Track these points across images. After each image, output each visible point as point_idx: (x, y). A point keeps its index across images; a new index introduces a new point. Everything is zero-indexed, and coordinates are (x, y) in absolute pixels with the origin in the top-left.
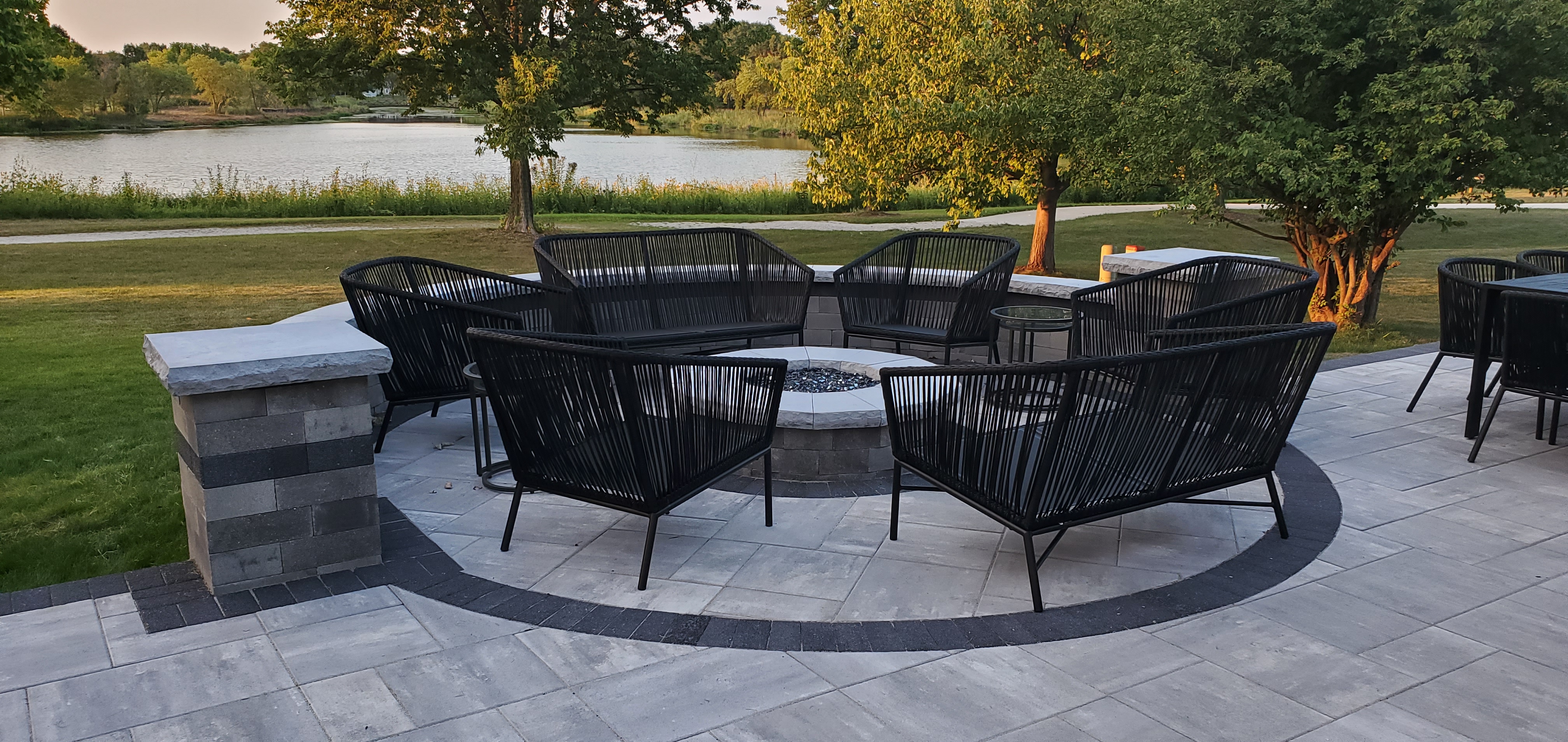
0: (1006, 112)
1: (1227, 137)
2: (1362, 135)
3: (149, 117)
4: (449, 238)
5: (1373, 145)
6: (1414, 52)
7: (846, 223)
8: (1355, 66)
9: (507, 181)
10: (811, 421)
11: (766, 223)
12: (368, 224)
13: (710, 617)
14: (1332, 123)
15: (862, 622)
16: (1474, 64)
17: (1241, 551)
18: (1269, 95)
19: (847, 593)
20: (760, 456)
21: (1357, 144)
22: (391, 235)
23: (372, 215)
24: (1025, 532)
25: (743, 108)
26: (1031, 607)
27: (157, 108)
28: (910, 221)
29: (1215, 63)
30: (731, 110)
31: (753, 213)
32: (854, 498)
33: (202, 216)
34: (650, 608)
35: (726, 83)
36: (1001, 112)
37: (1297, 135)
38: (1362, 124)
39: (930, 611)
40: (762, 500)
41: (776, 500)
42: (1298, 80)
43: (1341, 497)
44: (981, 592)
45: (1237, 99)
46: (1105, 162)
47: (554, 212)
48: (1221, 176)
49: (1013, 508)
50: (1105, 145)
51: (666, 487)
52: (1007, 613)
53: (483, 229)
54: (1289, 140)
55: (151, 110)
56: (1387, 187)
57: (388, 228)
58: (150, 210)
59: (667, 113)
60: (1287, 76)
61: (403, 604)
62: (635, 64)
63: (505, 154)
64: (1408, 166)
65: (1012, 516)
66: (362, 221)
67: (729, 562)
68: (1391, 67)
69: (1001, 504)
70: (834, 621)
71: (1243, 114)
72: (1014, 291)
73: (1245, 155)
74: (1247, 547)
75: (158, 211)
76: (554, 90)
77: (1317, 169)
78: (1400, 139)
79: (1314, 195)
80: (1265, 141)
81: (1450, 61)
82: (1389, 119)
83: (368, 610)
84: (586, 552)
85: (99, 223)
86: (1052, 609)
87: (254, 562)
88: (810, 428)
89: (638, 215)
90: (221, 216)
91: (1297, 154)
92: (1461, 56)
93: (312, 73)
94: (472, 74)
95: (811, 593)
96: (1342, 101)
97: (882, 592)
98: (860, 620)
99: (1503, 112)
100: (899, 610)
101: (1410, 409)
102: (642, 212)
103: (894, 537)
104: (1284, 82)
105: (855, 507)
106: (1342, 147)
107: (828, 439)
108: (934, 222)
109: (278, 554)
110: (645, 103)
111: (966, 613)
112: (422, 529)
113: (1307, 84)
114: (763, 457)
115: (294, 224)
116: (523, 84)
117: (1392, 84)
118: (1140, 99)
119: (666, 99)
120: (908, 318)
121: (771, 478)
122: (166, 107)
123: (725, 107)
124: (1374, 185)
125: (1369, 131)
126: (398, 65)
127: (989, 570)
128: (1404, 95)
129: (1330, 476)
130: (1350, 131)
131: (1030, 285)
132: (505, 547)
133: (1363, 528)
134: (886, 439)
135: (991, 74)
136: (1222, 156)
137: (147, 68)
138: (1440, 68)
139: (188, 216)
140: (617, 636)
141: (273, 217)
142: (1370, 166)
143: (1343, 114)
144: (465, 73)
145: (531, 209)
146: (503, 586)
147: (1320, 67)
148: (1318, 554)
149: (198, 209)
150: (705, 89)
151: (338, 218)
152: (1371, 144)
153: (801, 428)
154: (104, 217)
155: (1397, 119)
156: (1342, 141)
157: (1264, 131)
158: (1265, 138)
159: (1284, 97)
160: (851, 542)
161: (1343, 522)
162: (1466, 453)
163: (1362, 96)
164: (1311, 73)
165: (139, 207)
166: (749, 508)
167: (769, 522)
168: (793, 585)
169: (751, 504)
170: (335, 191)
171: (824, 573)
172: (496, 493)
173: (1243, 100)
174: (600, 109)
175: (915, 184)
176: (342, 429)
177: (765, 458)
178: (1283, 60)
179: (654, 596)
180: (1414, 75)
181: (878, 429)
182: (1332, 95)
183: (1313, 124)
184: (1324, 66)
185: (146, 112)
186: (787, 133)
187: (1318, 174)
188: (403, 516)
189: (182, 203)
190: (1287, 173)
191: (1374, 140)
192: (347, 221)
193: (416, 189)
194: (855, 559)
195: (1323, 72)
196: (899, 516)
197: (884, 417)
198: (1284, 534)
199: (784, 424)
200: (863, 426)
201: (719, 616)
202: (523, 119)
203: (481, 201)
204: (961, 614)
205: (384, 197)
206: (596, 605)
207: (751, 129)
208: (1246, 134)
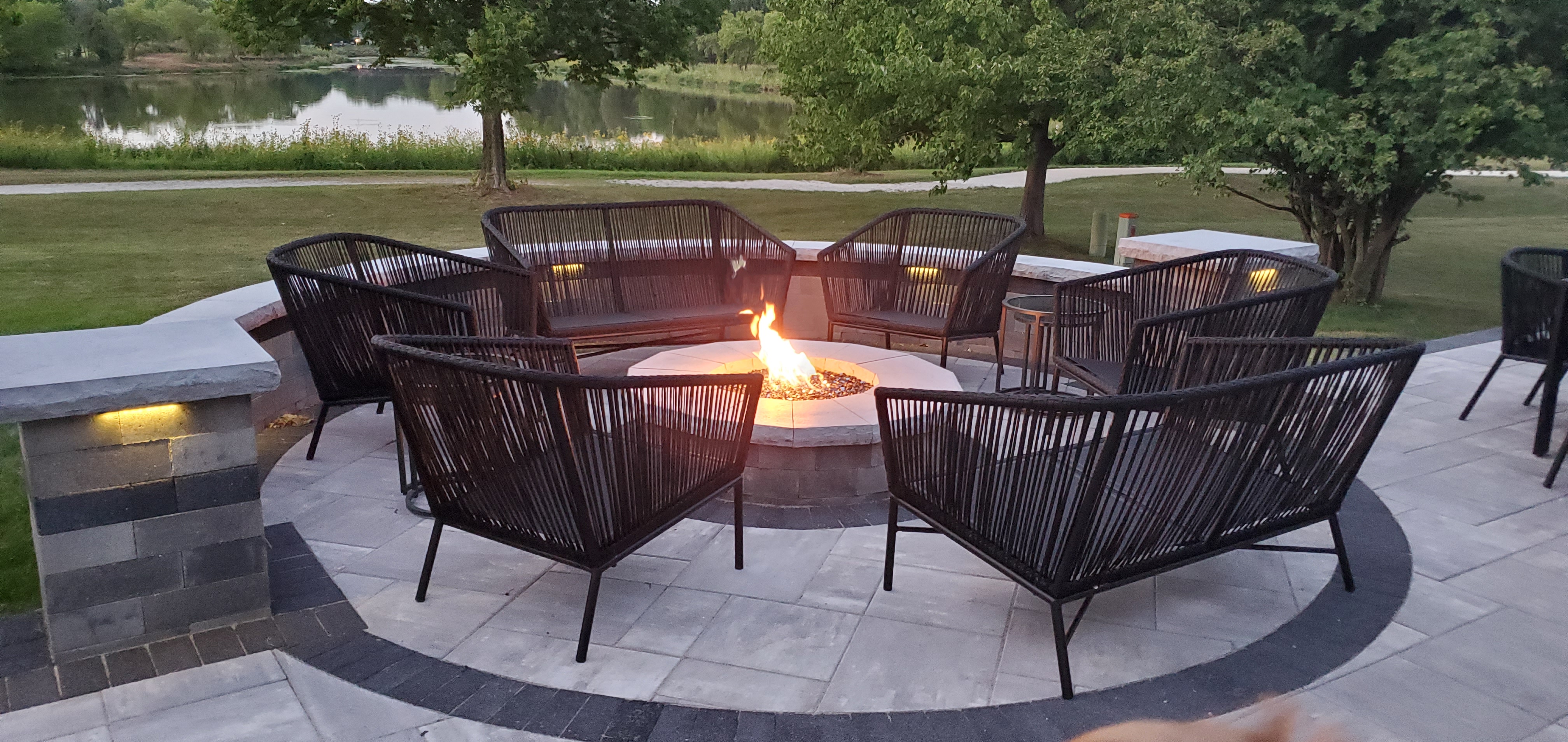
0: (998, 72)
1: (1234, 103)
2: (1378, 103)
3: (125, 64)
4: (419, 194)
5: (1389, 114)
6: (1437, 14)
7: (828, 183)
8: (1374, 29)
9: (480, 136)
10: (790, 438)
11: (746, 182)
12: (337, 178)
13: (663, 705)
14: (1347, 90)
15: (852, 714)
16: (1502, 29)
17: (1301, 610)
18: (1278, 58)
19: (832, 669)
20: (730, 487)
21: (1371, 112)
22: (359, 190)
23: (344, 169)
24: (1052, 600)
25: (725, 62)
26: (1058, 692)
27: (133, 55)
28: (893, 181)
29: (1221, 25)
30: (713, 65)
31: (733, 171)
32: (840, 530)
33: (166, 168)
34: (589, 690)
35: (707, 37)
36: (993, 72)
37: (1308, 101)
38: (1378, 90)
39: (934, 696)
40: (729, 531)
41: (749, 532)
42: (1310, 45)
43: (1407, 534)
44: (997, 667)
45: (1246, 62)
46: (1103, 127)
47: (530, 168)
48: (1228, 145)
49: (1039, 569)
50: (1104, 109)
51: (612, 533)
52: (1030, 700)
53: (454, 186)
54: (1299, 106)
55: (127, 57)
56: (1403, 159)
57: (357, 183)
58: (112, 161)
59: (645, 67)
60: (1299, 39)
61: (287, 679)
62: (612, 17)
63: (476, 109)
64: (1429, 136)
65: (1037, 579)
66: (330, 175)
67: (690, 620)
68: (1410, 31)
69: (1023, 562)
70: (817, 712)
71: (1250, 78)
72: (1017, 274)
73: (1255, 124)
74: (1307, 604)
75: (120, 161)
76: (527, 42)
77: (1332, 139)
78: (1419, 107)
79: (1326, 167)
80: (1276, 109)
81: (1476, 26)
82: (1406, 86)
83: (243, 687)
84: (518, 604)
85: (58, 173)
86: (1084, 695)
87: (107, 621)
88: (789, 445)
89: (616, 172)
90: (186, 168)
91: (1310, 122)
92: (1487, 20)
93: (274, 22)
94: (443, 25)
95: (788, 668)
96: (1357, 66)
97: (876, 667)
98: (849, 710)
99: (1539, 81)
100: (897, 695)
101: (1463, 417)
102: (620, 169)
103: (888, 586)
104: (1295, 44)
105: (842, 543)
106: (1359, 116)
107: (810, 460)
108: (918, 183)
109: (139, 610)
110: (621, 57)
111: (979, 700)
112: (326, 567)
113: (1319, 47)
114: (733, 488)
115: (260, 177)
116: (494, 36)
117: (1412, 49)
118: (1141, 61)
119: (643, 53)
120: (900, 301)
121: (741, 503)
122: (142, 54)
123: (707, 61)
124: (1391, 157)
125: (1387, 99)
126: (365, 14)
127: (1004, 635)
128: (1423, 61)
129: (1389, 504)
130: (1366, 100)
131: (1036, 268)
132: (421, 596)
133: (1440, 578)
134: (878, 459)
135: (983, 33)
136: (1229, 123)
137: (123, 15)
138: (1465, 33)
139: (152, 167)
140: (545, 733)
141: (240, 169)
142: (1387, 137)
143: (1358, 80)
144: (436, 24)
145: (504, 165)
146: (414, 653)
147: (1334, 30)
148: (1393, 614)
149: (163, 160)
150: (684, 43)
151: (307, 172)
152: (1387, 112)
153: (779, 445)
154: (65, 168)
155: (1414, 86)
156: (1357, 109)
157: (1274, 98)
158: (1276, 105)
159: (1294, 61)
160: (838, 593)
161: (1415, 568)
162: (1540, 475)
163: (1378, 61)
164: (1323, 36)
165: (100, 158)
166: (716, 542)
167: (739, 564)
168: (767, 657)
169: (719, 537)
170: (304, 144)
171: (804, 638)
172: (420, 519)
173: (1252, 64)
174: (576, 62)
175: (901, 145)
176: (220, 458)
177: (735, 490)
178: (1294, 21)
179: (595, 672)
180: (1435, 39)
181: (869, 447)
182: (1344, 61)
183: (1324, 90)
184: (1339, 28)
185: (122, 59)
186: (769, 88)
187: (1332, 143)
188: (307, 550)
189: (147, 153)
190: (1300, 144)
191: (1391, 108)
192: (317, 175)
193: (388, 141)
194: (841, 618)
195: (1336, 34)
196: (896, 556)
197: (877, 433)
198: (1349, 585)
199: (759, 441)
200: (851, 444)
201: (673, 702)
202: (494, 72)
203: (455, 156)
204: (972, 701)
205: (355, 150)
206: (523, 683)
207: (732, 83)
208: (1257, 101)
